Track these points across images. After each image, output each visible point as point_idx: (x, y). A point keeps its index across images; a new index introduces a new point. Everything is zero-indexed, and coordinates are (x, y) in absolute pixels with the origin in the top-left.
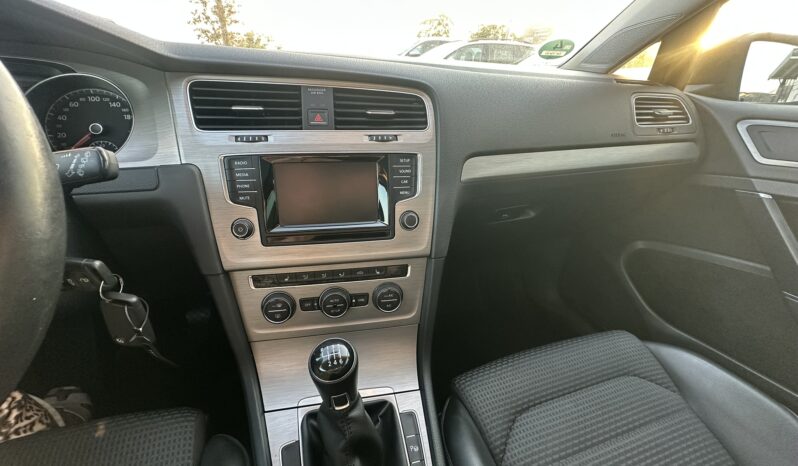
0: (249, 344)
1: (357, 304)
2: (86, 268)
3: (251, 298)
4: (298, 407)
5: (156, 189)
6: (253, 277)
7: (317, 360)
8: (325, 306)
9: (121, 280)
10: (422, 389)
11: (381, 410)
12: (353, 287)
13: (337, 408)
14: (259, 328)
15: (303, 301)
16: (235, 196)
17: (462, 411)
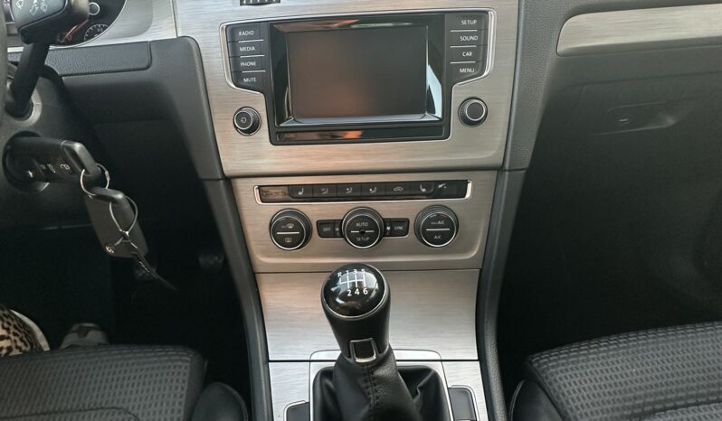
0: (253, 276)
1: (393, 233)
2: (65, 150)
3: (257, 215)
4: (310, 361)
5: (148, 67)
6: (259, 187)
7: (333, 289)
8: (349, 232)
9: (107, 173)
10: (482, 359)
11: (422, 379)
12: (388, 209)
13: (358, 360)
14: (266, 255)
15: (321, 224)
16: (237, 77)
17: (544, 399)
